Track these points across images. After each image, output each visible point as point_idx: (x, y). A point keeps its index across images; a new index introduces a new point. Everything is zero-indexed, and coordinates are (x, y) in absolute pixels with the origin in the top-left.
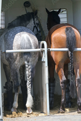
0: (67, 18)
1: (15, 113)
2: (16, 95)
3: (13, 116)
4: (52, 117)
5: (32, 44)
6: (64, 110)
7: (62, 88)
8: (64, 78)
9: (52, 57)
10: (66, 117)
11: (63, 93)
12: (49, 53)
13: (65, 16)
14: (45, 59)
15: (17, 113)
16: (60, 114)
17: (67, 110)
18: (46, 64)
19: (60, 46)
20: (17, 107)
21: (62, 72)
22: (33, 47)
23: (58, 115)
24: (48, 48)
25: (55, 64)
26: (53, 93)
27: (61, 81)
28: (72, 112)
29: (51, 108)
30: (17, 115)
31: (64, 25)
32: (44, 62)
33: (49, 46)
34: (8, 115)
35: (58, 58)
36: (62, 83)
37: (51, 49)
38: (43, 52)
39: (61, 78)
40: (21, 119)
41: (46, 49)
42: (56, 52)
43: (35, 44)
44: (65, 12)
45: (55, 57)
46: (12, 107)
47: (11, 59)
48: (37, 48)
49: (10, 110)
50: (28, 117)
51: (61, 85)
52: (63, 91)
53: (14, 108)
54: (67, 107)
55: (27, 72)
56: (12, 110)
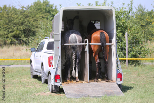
0: (101, 26)
1: (69, 81)
2: (69, 70)
3: (68, 82)
4: (91, 84)
5: (77, 41)
6: (98, 80)
7: (97, 66)
8: (98, 61)
9: (92, 48)
10: (99, 84)
11: (97, 70)
12: (90, 46)
13: (99, 24)
14: (87, 49)
15: (70, 81)
16: (95, 82)
17: (100, 80)
18: (88, 53)
19: (97, 42)
20: (70, 77)
21: (97, 57)
22: (78, 42)
23: (94, 82)
24: (89, 43)
25: (93, 52)
26: (91, 70)
27: (96, 62)
28: (102, 81)
29: (90, 79)
30: (70, 82)
31: (99, 30)
32: (87, 51)
33: (90, 42)
34: (65, 82)
35: (95, 49)
36: (97, 64)
37: (91, 44)
38: (86, 45)
39: (97, 61)
40: (72, 84)
41: (88, 43)
42: (95, 45)
43: (79, 40)
44: (99, 23)
45: (94, 49)
46: (67, 77)
47: (66, 48)
48: (80, 43)
49: (66, 79)
50: (77, 83)
51: (96, 65)
52: (97, 68)
53: (69, 78)
54: (100, 78)
55: (73, 57)
56: (67, 79)
